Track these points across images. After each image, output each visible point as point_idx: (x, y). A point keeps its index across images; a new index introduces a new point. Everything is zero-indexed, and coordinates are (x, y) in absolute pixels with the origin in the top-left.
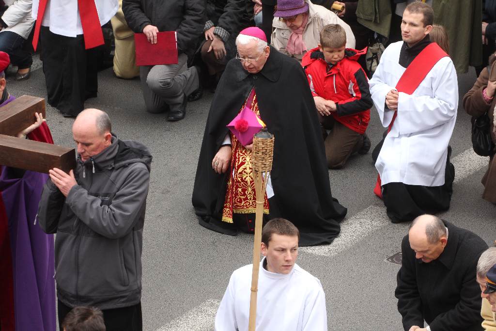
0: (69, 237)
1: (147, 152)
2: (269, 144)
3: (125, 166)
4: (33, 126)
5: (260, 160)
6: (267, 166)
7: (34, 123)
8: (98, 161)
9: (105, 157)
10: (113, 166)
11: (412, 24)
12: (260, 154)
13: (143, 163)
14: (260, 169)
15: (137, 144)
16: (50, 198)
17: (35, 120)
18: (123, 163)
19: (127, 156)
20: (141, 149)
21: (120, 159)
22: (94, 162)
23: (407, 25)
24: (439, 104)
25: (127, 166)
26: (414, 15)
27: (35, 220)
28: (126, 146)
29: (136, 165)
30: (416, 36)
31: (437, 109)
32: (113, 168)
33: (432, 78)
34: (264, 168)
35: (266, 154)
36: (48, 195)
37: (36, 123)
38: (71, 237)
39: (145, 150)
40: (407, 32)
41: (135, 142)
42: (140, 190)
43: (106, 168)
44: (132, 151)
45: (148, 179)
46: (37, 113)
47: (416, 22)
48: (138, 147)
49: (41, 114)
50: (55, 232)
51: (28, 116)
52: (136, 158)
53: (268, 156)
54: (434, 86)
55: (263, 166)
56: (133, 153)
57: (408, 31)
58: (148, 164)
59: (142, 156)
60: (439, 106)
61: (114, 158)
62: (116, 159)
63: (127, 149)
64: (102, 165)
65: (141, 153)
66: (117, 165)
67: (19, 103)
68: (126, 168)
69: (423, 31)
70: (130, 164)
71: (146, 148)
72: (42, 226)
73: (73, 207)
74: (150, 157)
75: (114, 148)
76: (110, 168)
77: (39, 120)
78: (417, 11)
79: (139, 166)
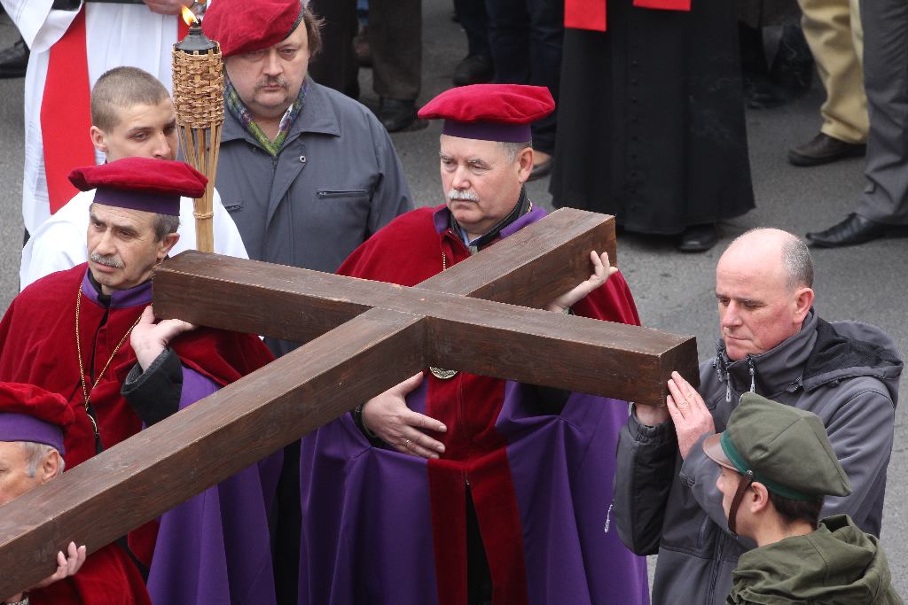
0: (689, 564)
1: (890, 352)
3: (830, 386)
4: (586, 286)
7: (588, 278)
8: (764, 368)
9: (782, 362)
10: (801, 385)
13: (877, 378)
15: (867, 331)
16: (637, 460)
17: (591, 269)
18: (827, 376)
19: (837, 359)
20: (876, 344)
21: (816, 367)
22: (756, 371)
25: (836, 386)
27: (608, 521)
28: (837, 335)
29: (857, 383)
32: (800, 390)
36: (632, 453)
37: (593, 277)
38: (693, 566)
39: (886, 347)
41: (861, 326)
42: (865, 448)
43: (782, 388)
44: (852, 348)
45: (890, 419)
46: (594, 254)
48: (868, 338)
49: (605, 255)
50: (654, 551)
51: (572, 261)
52: (862, 364)
56: (853, 353)
58: (890, 382)
59: (877, 362)
61: (804, 364)
62: (806, 368)
63: (841, 342)
64: (774, 382)
65: (875, 354)
66: (811, 382)
67: (550, 227)
68: (831, 392)
70: (843, 380)
71: (887, 342)
72: (623, 536)
73: (697, 486)
74: (898, 363)
75: (807, 338)
76: (793, 389)
77: (600, 268)
79: (866, 385)
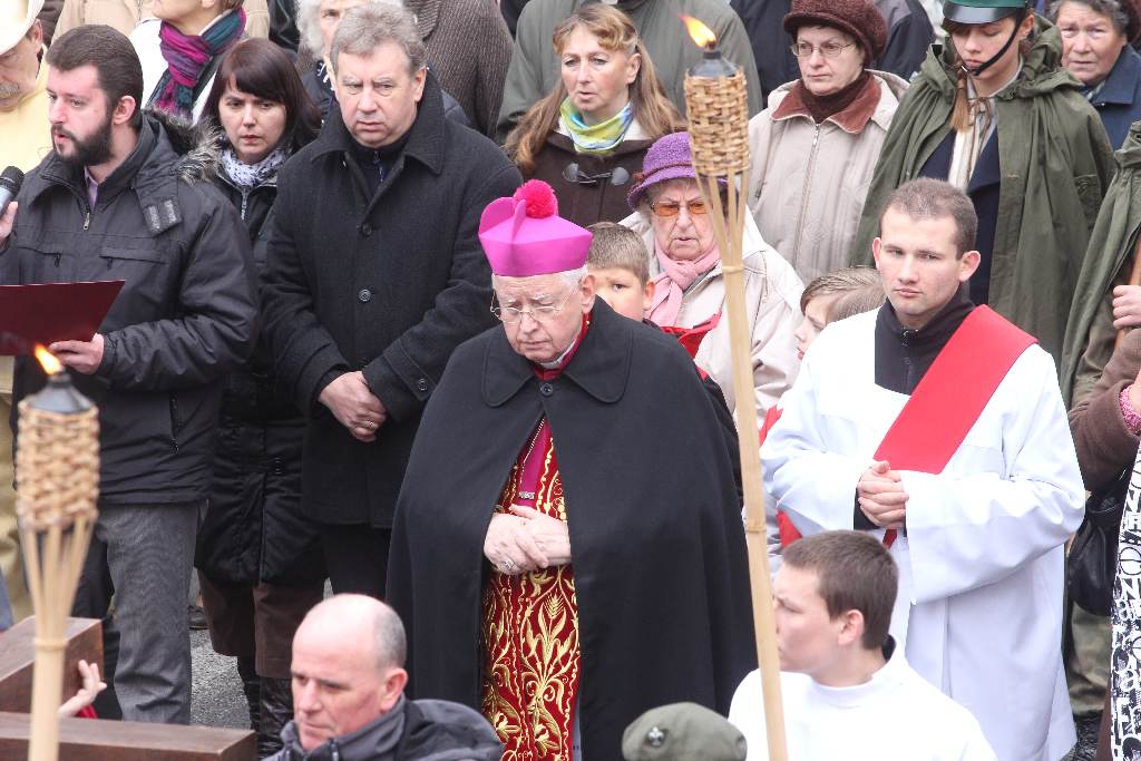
2: (725, 91)
4: (77, 703)
5: (707, 141)
6: (729, 157)
7: (76, 695)
9: (371, 745)
11: (924, 255)
12: (704, 124)
14: (711, 168)
15: (451, 711)
20: (465, 725)
23: (909, 258)
24: (1037, 496)
26: (929, 223)
30: (938, 290)
31: (1034, 511)
33: (1006, 416)
34: (722, 165)
35: (721, 124)
39: (475, 727)
40: (912, 282)
44: (442, 730)
46: (83, 663)
47: (938, 249)
49: (94, 665)
53: (727, 127)
54: (1012, 441)
55: (718, 158)
56: (447, 735)
57: (915, 278)
60: (1038, 503)
61: (394, 750)
62: (398, 753)
63: (428, 723)
69: (956, 272)
75: (395, 722)
77: (90, 682)
78: (936, 212)
